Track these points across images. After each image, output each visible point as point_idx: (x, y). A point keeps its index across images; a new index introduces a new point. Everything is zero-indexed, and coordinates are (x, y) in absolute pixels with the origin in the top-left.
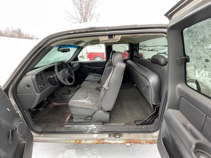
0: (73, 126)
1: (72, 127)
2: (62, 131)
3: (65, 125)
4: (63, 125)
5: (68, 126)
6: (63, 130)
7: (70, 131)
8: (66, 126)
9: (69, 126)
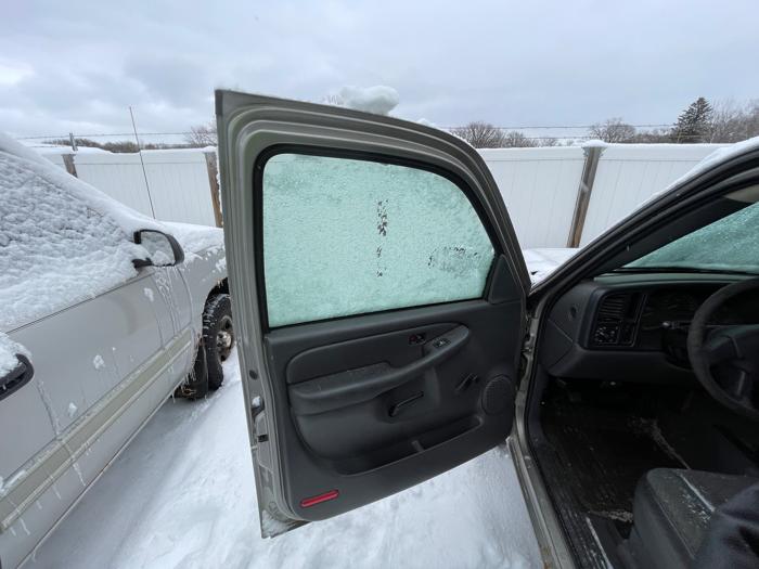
0: (605, 555)
1: (597, 549)
2: (563, 511)
3: (591, 516)
4: (584, 510)
5: (594, 533)
6: (569, 514)
7: (579, 549)
8: (588, 520)
9: (596, 538)
